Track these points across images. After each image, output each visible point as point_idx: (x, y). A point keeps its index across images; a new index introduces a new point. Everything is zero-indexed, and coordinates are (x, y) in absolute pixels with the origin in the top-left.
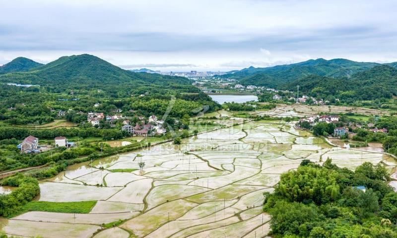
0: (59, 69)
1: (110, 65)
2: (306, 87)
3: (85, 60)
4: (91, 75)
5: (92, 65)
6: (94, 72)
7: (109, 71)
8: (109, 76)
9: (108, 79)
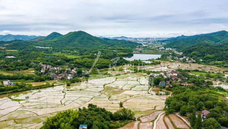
0: (66, 39)
1: (92, 36)
2: (188, 51)
3: (79, 34)
4: (81, 42)
5: (82, 37)
6: (83, 40)
7: (90, 39)
8: (90, 42)
9: (89, 44)
